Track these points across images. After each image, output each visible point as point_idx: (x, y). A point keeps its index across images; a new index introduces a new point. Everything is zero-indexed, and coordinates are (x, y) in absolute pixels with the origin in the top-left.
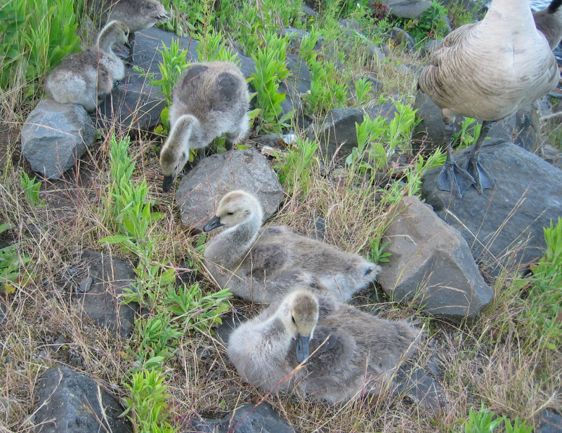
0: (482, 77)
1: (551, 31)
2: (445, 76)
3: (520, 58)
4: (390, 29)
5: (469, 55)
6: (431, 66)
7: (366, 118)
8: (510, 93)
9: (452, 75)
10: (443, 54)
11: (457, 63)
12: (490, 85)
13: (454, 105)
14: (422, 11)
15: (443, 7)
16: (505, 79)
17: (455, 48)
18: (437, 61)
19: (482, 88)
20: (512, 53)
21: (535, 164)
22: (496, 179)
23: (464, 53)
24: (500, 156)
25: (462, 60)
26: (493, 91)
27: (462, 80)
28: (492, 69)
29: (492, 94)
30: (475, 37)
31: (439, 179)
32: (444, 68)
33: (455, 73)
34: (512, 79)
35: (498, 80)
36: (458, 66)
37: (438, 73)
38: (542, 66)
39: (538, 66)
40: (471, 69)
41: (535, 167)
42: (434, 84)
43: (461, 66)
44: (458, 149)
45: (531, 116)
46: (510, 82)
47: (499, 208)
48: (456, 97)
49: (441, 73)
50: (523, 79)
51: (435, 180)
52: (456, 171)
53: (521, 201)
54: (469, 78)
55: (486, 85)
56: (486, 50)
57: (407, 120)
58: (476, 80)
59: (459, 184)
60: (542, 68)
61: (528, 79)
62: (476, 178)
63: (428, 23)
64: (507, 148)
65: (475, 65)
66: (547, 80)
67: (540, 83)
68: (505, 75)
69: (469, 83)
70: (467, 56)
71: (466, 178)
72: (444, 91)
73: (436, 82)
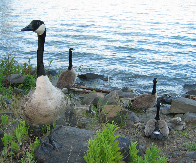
0: (42, 111)
1: (72, 76)
2: (28, 114)
3: (53, 101)
4: (13, 90)
5: (34, 104)
6: (22, 110)
7: (5, 135)
8: (54, 114)
9: (30, 113)
10: (25, 105)
11: (31, 108)
12: (45, 113)
13: (36, 122)
14: (24, 79)
15: (32, 76)
16: (50, 110)
17: (28, 102)
18: (24, 108)
19: (43, 115)
20: (49, 100)
21: (75, 132)
22: (62, 142)
23: (32, 104)
24: (61, 133)
25: (32, 107)
26: (47, 115)
27: (35, 114)
28: (44, 108)
29: (47, 116)
30: (34, 97)
31: (40, 151)
32: (27, 111)
33: (31, 112)
34: (52, 109)
35: (48, 111)
36: (32, 109)
37: (25, 113)
38: (62, 101)
39: (60, 102)
40: (36, 109)
41: (75, 133)
42: (25, 117)
43: (33, 109)
44: (47, 133)
45: (72, 110)
46: (52, 110)
47: (66, 154)
48: (35, 120)
49: (26, 113)
50: (56, 108)
51: (38, 151)
52: (45, 145)
53: (71, 150)
54: (37, 113)
55: (44, 114)
56: (40, 102)
57: (22, 130)
58: (40, 113)
59: (48, 150)
60: (62, 102)
61: (58, 107)
62: (54, 145)
63: (28, 83)
64: (63, 129)
65: (38, 108)
66: (66, 105)
67: (63, 107)
68: (49, 108)
69: (38, 114)
70: (33, 105)
71: (50, 147)
72: (30, 118)
73: (26, 116)
